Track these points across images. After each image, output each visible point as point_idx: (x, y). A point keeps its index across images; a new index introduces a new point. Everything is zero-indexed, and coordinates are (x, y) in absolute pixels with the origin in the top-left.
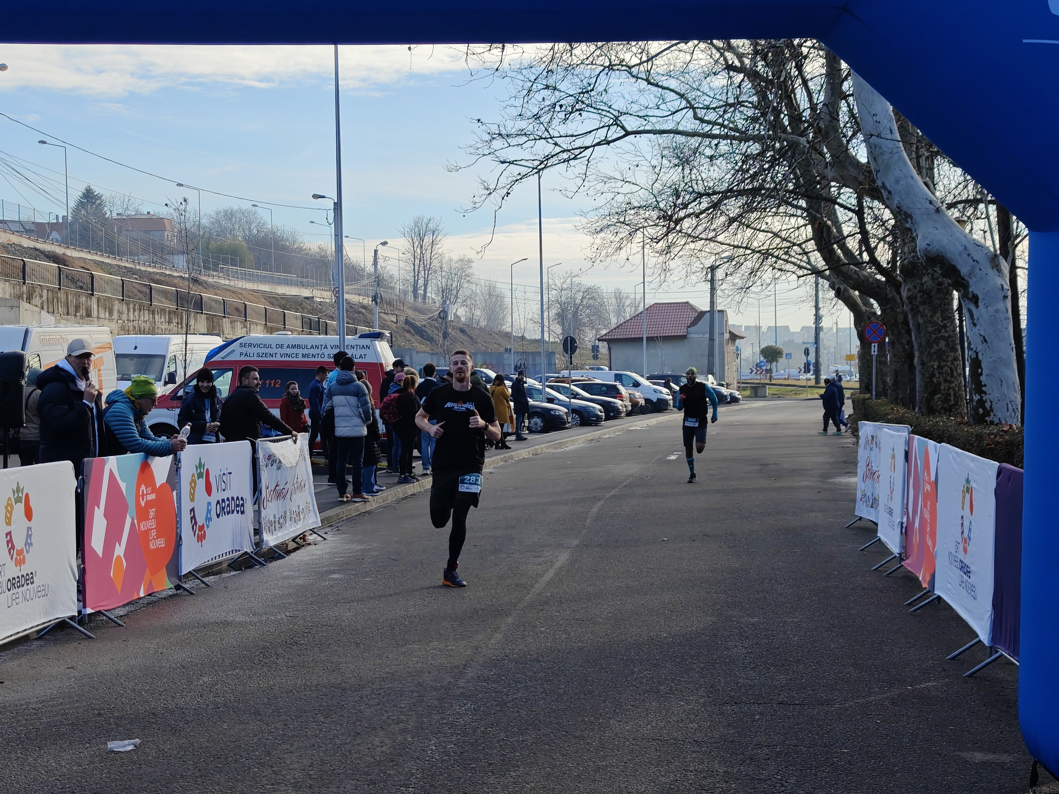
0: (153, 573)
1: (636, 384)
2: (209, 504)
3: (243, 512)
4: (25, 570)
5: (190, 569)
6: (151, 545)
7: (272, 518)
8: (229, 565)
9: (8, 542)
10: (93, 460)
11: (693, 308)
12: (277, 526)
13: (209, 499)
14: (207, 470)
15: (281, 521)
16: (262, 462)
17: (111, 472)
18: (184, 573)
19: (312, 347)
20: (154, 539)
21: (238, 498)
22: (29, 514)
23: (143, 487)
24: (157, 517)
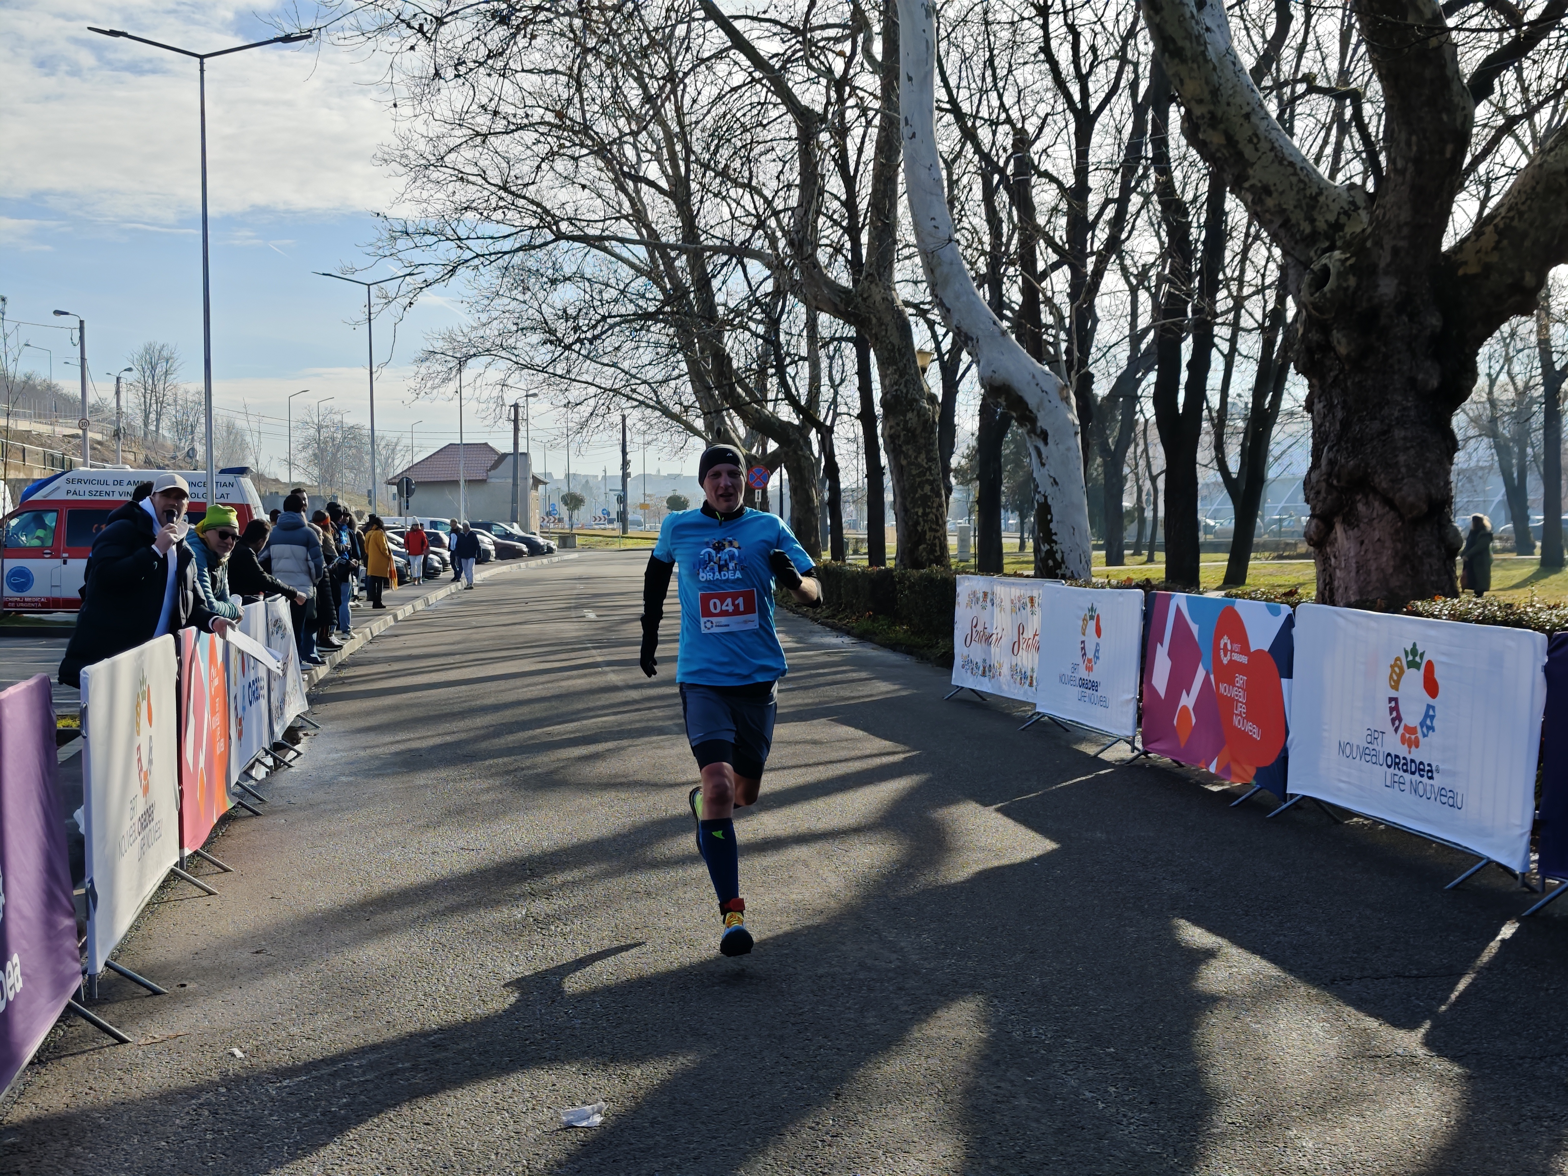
3: (264, 697)
7: (277, 703)
10: (185, 633)
11: (492, 449)
12: (280, 712)
13: (244, 681)
15: (282, 705)
16: (270, 629)
18: (233, 785)
21: (261, 678)
24: (220, 709)
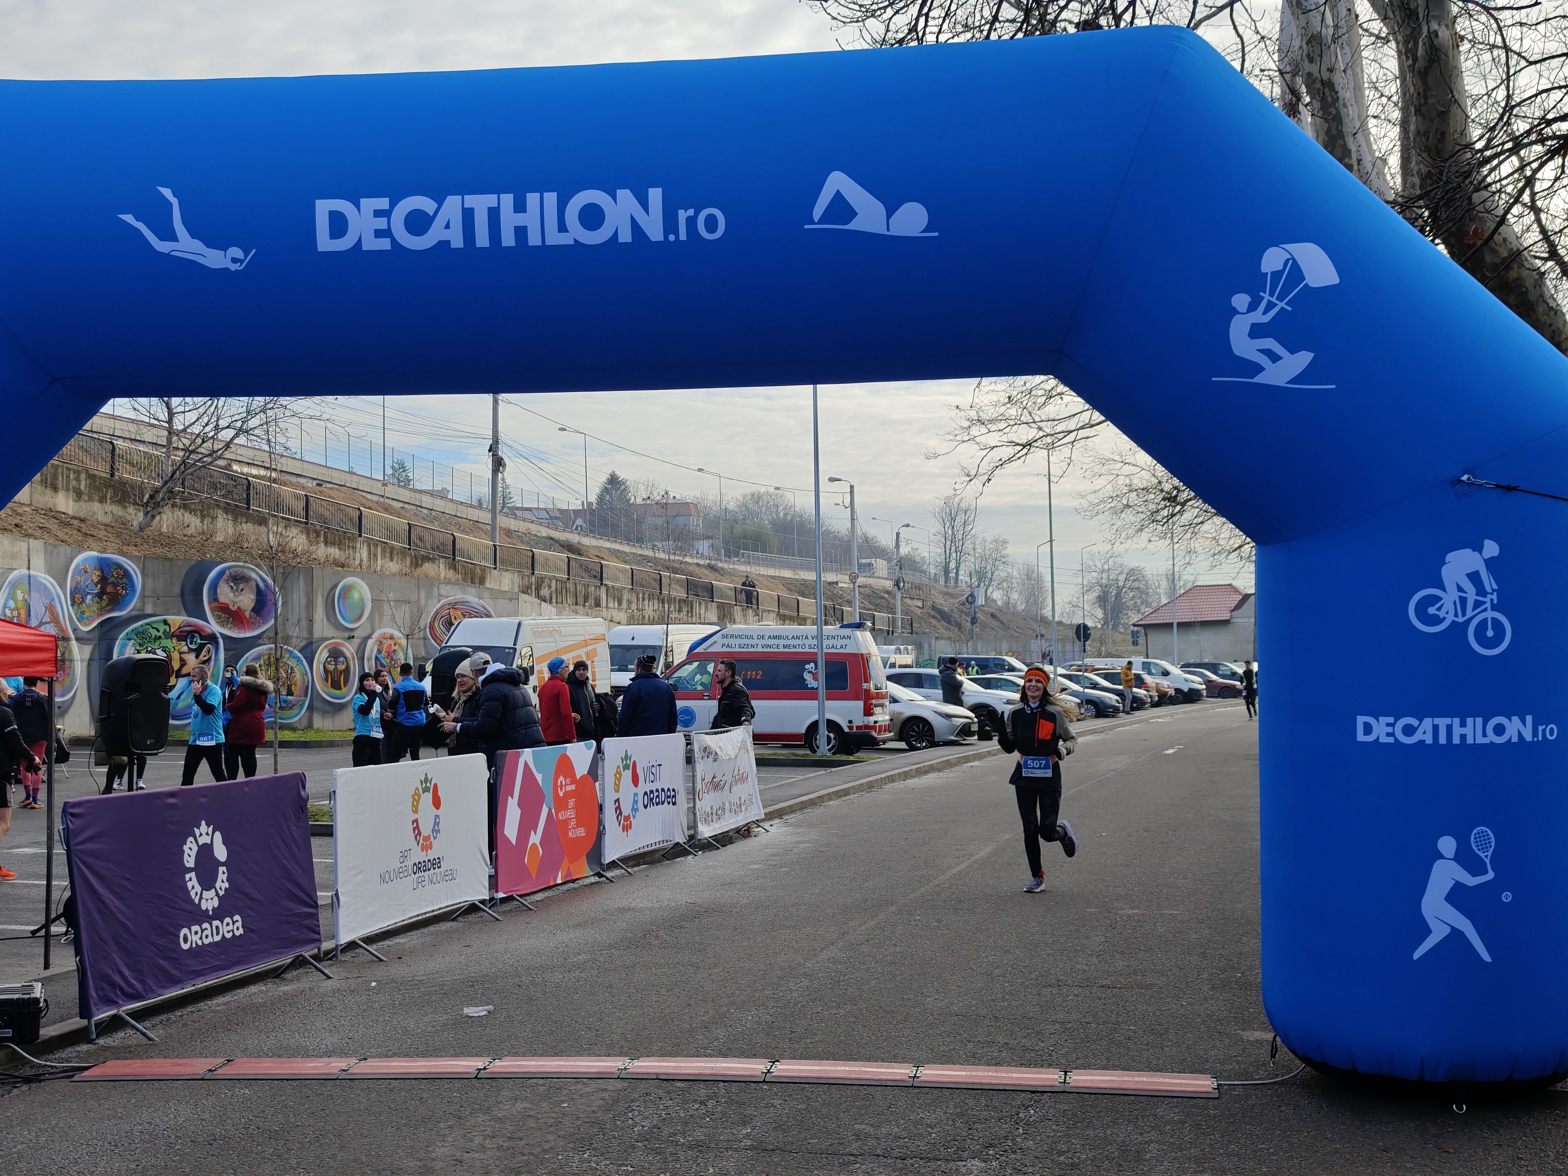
0: (571, 862)
1: (1166, 673)
2: (636, 795)
3: (674, 804)
4: (432, 855)
5: (615, 858)
6: (570, 834)
7: (708, 810)
8: (663, 855)
9: (414, 829)
10: (506, 754)
11: (1236, 590)
12: (715, 817)
13: (636, 790)
14: (634, 762)
15: (719, 812)
16: (697, 755)
17: (526, 764)
18: (607, 861)
19: (793, 637)
20: (573, 828)
21: (669, 790)
22: (437, 803)
23: (561, 778)
24: (577, 807)
